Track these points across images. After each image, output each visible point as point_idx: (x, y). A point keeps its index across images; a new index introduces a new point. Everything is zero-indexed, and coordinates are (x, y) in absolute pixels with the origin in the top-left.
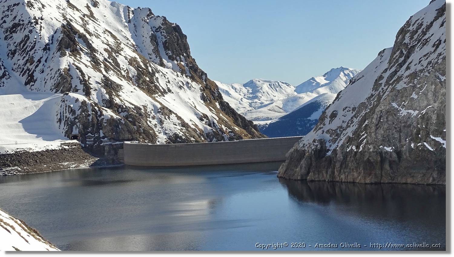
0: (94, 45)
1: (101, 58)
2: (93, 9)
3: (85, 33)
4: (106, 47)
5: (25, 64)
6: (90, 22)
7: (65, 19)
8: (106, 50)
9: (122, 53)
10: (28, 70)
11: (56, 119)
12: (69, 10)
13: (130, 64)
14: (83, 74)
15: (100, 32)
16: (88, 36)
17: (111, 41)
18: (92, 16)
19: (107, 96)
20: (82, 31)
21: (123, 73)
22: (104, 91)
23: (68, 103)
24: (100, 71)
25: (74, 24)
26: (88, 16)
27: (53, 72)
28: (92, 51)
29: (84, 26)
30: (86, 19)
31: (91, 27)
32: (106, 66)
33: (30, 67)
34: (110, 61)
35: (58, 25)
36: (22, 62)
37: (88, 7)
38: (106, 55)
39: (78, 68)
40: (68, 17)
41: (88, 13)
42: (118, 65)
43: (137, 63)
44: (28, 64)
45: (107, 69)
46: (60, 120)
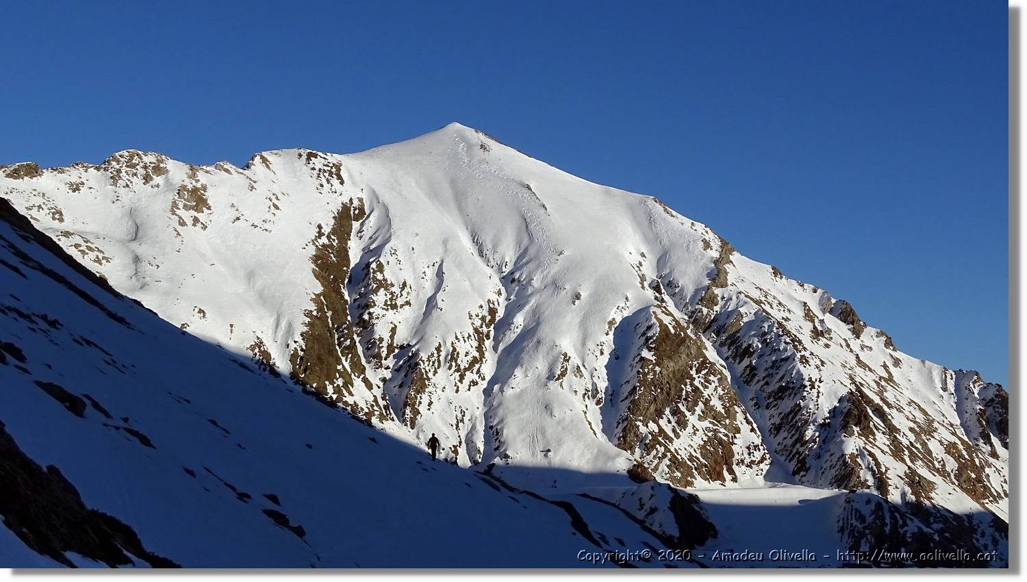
0: (894, 422)
1: (905, 442)
2: (892, 369)
3: (881, 403)
4: (912, 425)
5: (793, 445)
6: (889, 388)
7: (854, 382)
8: (911, 429)
9: (935, 435)
10: (798, 453)
11: (836, 526)
12: (859, 370)
13: (948, 452)
14: (878, 464)
15: (903, 403)
16: (885, 408)
17: (920, 417)
18: (890, 379)
19: (913, 498)
20: (877, 400)
21: (937, 465)
22: (908, 490)
23: (855, 505)
24: (903, 461)
25: (865, 390)
26: (886, 380)
27: (835, 459)
28: (892, 430)
29: (880, 394)
30: (883, 383)
31: (890, 395)
32: (911, 452)
33: (801, 449)
34: (918, 446)
35: (843, 392)
36: (789, 442)
37: (885, 366)
38: (912, 438)
39: (871, 454)
40: (858, 379)
41: (886, 375)
42: (930, 453)
43: (958, 451)
44: (798, 445)
45: (913, 457)
46: (842, 530)
